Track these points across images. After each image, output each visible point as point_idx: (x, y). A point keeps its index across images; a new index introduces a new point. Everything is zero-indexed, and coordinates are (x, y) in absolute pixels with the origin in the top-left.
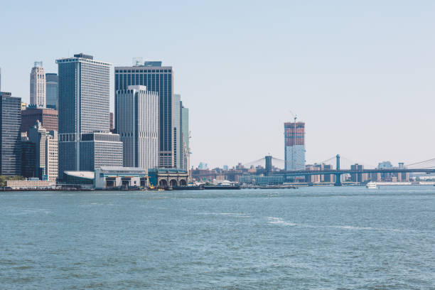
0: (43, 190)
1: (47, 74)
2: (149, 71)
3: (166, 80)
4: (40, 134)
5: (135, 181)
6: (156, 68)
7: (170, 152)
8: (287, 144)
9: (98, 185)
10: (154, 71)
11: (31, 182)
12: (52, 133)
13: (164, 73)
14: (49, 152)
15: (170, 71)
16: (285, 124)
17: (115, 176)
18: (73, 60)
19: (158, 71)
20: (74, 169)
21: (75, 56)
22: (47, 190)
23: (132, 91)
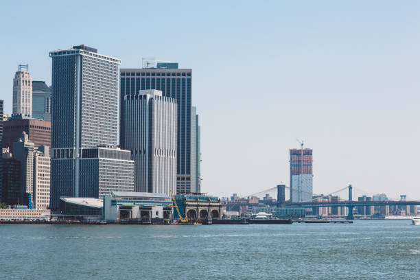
0: (33, 223)
1: (33, 82)
2: (163, 74)
3: (184, 85)
4: (26, 150)
5: (157, 211)
6: (171, 71)
7: (188, 176)
8: (292, 173)
9: (108, 216)
10: (169, 75)
11: (16, 211)
12: (41, 149)
13: (181, 77)
14: (37, 173)
15: (190, 74)
16: (291, 151)
17: (132, 204)
18: (73, 52)
19: (174, 75)
20: (72, 195)
21: (74, 47)
22: (38, 222)
23: (145, 96)
